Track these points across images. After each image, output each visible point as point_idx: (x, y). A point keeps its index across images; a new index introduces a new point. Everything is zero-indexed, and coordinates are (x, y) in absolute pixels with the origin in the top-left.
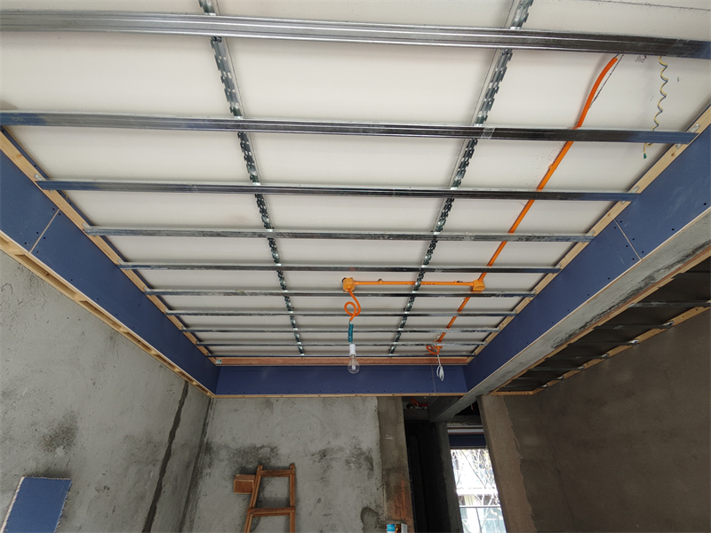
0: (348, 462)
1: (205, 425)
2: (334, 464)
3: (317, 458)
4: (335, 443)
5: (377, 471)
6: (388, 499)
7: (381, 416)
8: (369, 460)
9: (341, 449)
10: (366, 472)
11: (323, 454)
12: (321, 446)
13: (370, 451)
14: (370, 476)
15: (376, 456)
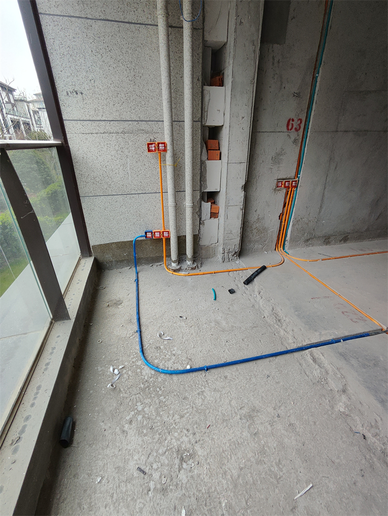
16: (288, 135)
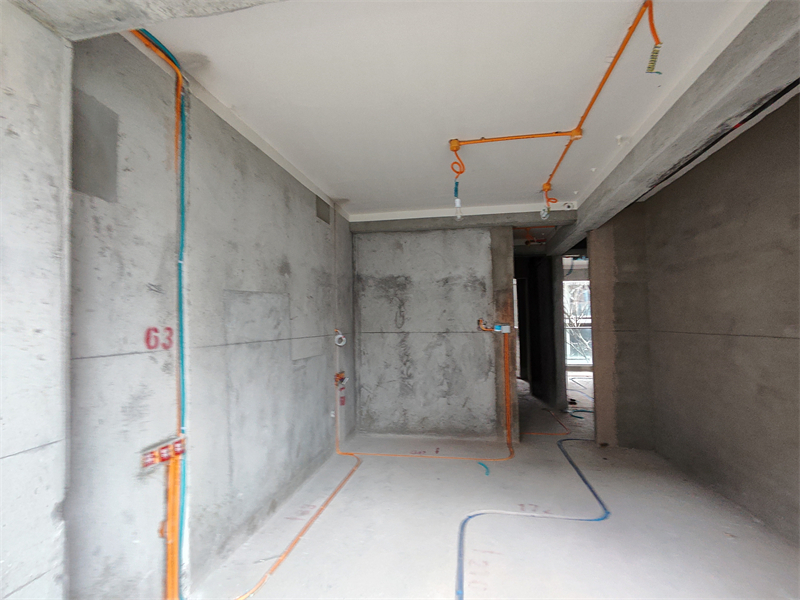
0: (465, 286)
1: (353, 262)
2: (454, 287)
3: (442, 283)
4: (455, 273)
5: (489, 293)
6: (497, 310)
7: (494, 251)
8: (483, 285)
9: (460, 277)
10: (480, 293)
11: (446, 281)
12: (444, 276)
13: (484, 278)
14: (483, 296)
15: (488, 282)
16: (152, 358)
